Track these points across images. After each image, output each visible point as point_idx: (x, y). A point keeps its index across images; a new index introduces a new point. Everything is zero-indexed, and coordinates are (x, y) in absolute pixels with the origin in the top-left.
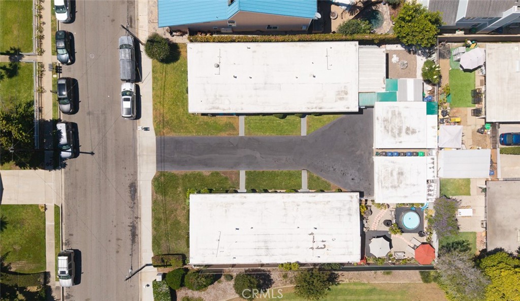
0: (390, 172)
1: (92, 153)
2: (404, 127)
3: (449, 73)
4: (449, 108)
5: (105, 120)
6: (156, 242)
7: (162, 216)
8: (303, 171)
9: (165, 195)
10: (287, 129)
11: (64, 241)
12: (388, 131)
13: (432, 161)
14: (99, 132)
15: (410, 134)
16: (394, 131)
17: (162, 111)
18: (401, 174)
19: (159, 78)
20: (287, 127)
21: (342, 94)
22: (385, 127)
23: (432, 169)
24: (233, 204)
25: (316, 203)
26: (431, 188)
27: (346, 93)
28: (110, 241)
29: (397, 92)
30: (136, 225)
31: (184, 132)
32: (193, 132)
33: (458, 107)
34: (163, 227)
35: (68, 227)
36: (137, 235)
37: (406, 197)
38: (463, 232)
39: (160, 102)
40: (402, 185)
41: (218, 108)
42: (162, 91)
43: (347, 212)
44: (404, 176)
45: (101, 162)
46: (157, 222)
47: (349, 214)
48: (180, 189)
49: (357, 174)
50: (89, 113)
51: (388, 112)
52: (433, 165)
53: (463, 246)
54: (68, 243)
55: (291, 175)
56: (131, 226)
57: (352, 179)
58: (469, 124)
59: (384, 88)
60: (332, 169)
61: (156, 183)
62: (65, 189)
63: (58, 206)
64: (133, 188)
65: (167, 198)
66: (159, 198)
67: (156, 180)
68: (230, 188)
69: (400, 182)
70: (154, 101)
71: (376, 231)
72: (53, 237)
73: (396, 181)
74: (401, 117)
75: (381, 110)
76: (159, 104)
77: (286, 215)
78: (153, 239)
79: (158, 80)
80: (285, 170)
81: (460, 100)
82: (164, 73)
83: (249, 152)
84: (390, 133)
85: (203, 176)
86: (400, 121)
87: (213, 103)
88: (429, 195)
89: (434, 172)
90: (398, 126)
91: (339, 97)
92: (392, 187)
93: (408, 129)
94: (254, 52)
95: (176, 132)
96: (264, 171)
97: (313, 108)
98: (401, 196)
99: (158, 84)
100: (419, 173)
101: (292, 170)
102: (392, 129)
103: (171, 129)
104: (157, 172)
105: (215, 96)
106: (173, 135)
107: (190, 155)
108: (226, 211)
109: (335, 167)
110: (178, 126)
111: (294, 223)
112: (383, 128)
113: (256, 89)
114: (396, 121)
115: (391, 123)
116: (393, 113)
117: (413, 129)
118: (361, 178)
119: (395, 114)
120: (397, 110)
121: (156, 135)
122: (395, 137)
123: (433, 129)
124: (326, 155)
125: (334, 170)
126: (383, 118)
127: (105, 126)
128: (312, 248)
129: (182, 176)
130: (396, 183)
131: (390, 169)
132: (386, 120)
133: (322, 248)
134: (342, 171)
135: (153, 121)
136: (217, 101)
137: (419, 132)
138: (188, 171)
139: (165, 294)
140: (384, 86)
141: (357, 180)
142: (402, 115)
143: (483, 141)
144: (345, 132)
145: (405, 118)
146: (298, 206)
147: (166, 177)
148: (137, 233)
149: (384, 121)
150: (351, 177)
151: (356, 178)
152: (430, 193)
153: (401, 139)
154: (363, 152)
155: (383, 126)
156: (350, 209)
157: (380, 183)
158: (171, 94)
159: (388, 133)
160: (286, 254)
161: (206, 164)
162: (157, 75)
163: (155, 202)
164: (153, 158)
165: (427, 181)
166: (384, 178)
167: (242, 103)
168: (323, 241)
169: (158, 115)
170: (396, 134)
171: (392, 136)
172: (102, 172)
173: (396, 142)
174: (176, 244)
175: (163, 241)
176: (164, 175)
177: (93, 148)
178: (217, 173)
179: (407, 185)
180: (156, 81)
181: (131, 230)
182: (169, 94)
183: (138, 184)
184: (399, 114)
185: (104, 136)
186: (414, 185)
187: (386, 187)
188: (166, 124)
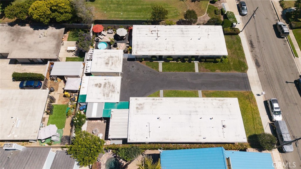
0: (113, 65)
1: (287, 82)
2: (102, 88)
3: (65, 126)
4: (69, 104)
5: (285, 100)
6: (239, 40)
7: (239, 52)
8: (162, 71)
9: (239, 61)
10: (172, 93)
11: (287, 42)
12: (112, 86)
13: (87, 70)
14: (287, 93)
15: (99, 84)
16: (109, 86)
17: (252, 105)
18: (107, 64)
19: (258, 125)
20: (172, 94)
21: (140, 107)
22: (114, 88)
23: (87, 66)
24: (203, 50)
25: (156, 50)
26: (90, 57)
27: (137, 108)
28: (264, 41)
29: (104, 108)
30: (251, 48)
31: (235, 93)
32: (230, 93)
33: (63, 105)
34: (237, 47)
35: (287, 47)
36: (249, 44)
37: (105, 52)
38: (74, 41)
39: (254, 110)
40: (107, 58)
41: (219, 100)
42: (254, 117)
43: (139, 46)
44: (105, 62)
45: (280, 77)
46: (241, 48)
47: (138, 45)
48: (232, 63)
49: (131, 69)
50: (296, 104)
51: (112, 96)
52: (87, 68)
53: (75, 35)
54: (285, 41)
55: (169, 69)
56: (253, 48)
57: (133, 67)
58: (59, 95)
59: (112, 112)
60: (145, 72)
61: (246, 67)
62: (296, 65)
63: (297, 57)
64: (257, 64)
65: (238, 60)
66: (242, 59)
67: (246, 68)
68: (203, 64)
69: (108, 60)
70: (258, 111)
71: (121, 43)
72: (294, 43)
73: (110, 60)
74: (103, 93)
75: (116, 98)
76: (254, 109)
77: (173, 45)
78: (241, 42)
79: (259, 124)
80: (172, 72)
81: (61, 109)
82: (256, 128)
83: (194, 82)
84: (111, 85)
85: (220, 70)
86: (104, 91)
87: (223, 103)
88: (92, 54)
89: (87, 65)
90: (106, 88)
91: (142, 106)
92: (113, 57)
93: (100, 87)
94: (200, 136)
95: (240, 92)
96: (185, 71)
97: (159, 99)
98: (108, 52)
99: (258, 121)
100: (96, 63)
101: (168, 72)
102: (109, 87)
103: (244, 95)
104: (246, 72)
105: (222, 107)
106: (242, 91)
107: (230, 80)
108: (206, 47)
109: (143, 73)
110: (240, 96)
111: (168, 42)
112: (115, 87)
113: (196, 111)
114: (106, 91)
115: (110, 90)
116: (108, 95)
117: (96, 86)
118: (128, 67)
119: (107, 95)
120: (106, 97)
121: (252, 92)
122: (108, 82)
123: (84, 87)
124: (148, 79)
125: (143, 72)
126: (115, 93)
127: (284, 97)
128: (158, 31)
129: (232, 70)
130: (110, 59)
131: (113, 66)
132: (113, 92)
133: (153, 31)
134: (139, 71)
135: (255, 99)
136: (221, 105)
137: (93, 85)
138: (228, 72)
139: (230, 17)
140: (112, 113)
141: (131, 66)
142: (103, 94)
143: (52, 85)
144: (137, 92)
145: (101, 93)
146: (166, 49)
147: (241, 70)
148: (250, 45)
149: (114, 91)
150: (134, 68)
151: (131, 67)
152: (91, 55)
153: (105, 81)
154: (127, 80)
155: (115, 88)
156: (138, 47)
157: (119, 59)
158: (248, 114)
159: (112, 85)
160: (172, 29)
161: (220, 76)
162: (260, 127)
163: (244, 58)
164: (250, 80)
165: (91, 60)
166: (117, 61)
167: (204, 103)
168: (153, 34)
169: (254, 103)
170: (107, 84)
171: (110, 83)
172: (278, 73)
173: (108, 79)
174: (228, 39)
175: (236, 40)
176: (242, 70)
177: (287, 85)
178: (212, 71)
179: (104, 58)
180: (260, 123)
181: (253, 46)
182: (250, 115)
183: (255, 67)
184: (104, 95)
185: (283, 91)
186: (100, 58)
187: (116, 57)
188: (247, 97)
